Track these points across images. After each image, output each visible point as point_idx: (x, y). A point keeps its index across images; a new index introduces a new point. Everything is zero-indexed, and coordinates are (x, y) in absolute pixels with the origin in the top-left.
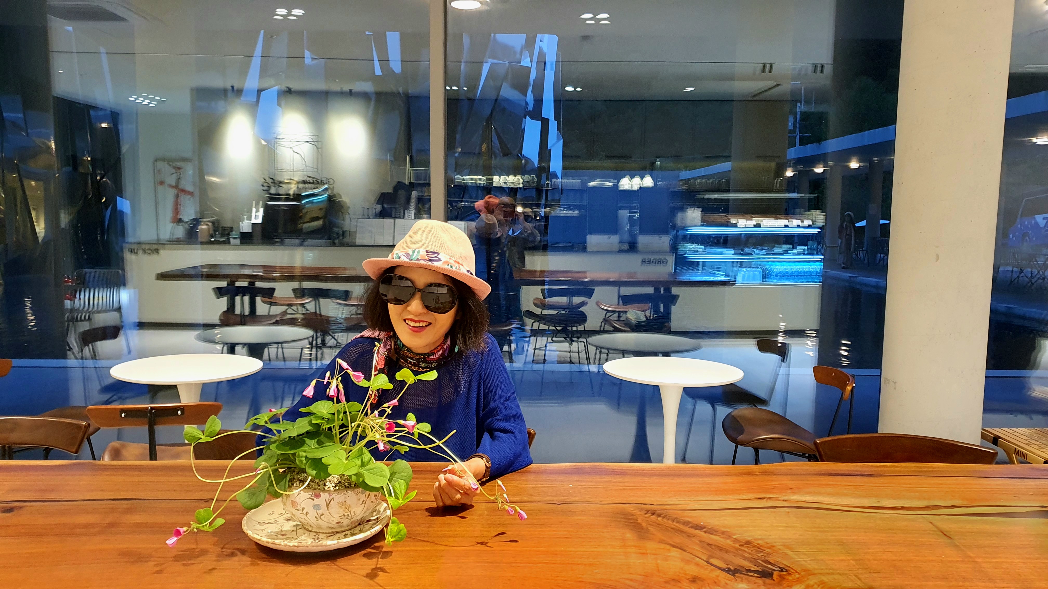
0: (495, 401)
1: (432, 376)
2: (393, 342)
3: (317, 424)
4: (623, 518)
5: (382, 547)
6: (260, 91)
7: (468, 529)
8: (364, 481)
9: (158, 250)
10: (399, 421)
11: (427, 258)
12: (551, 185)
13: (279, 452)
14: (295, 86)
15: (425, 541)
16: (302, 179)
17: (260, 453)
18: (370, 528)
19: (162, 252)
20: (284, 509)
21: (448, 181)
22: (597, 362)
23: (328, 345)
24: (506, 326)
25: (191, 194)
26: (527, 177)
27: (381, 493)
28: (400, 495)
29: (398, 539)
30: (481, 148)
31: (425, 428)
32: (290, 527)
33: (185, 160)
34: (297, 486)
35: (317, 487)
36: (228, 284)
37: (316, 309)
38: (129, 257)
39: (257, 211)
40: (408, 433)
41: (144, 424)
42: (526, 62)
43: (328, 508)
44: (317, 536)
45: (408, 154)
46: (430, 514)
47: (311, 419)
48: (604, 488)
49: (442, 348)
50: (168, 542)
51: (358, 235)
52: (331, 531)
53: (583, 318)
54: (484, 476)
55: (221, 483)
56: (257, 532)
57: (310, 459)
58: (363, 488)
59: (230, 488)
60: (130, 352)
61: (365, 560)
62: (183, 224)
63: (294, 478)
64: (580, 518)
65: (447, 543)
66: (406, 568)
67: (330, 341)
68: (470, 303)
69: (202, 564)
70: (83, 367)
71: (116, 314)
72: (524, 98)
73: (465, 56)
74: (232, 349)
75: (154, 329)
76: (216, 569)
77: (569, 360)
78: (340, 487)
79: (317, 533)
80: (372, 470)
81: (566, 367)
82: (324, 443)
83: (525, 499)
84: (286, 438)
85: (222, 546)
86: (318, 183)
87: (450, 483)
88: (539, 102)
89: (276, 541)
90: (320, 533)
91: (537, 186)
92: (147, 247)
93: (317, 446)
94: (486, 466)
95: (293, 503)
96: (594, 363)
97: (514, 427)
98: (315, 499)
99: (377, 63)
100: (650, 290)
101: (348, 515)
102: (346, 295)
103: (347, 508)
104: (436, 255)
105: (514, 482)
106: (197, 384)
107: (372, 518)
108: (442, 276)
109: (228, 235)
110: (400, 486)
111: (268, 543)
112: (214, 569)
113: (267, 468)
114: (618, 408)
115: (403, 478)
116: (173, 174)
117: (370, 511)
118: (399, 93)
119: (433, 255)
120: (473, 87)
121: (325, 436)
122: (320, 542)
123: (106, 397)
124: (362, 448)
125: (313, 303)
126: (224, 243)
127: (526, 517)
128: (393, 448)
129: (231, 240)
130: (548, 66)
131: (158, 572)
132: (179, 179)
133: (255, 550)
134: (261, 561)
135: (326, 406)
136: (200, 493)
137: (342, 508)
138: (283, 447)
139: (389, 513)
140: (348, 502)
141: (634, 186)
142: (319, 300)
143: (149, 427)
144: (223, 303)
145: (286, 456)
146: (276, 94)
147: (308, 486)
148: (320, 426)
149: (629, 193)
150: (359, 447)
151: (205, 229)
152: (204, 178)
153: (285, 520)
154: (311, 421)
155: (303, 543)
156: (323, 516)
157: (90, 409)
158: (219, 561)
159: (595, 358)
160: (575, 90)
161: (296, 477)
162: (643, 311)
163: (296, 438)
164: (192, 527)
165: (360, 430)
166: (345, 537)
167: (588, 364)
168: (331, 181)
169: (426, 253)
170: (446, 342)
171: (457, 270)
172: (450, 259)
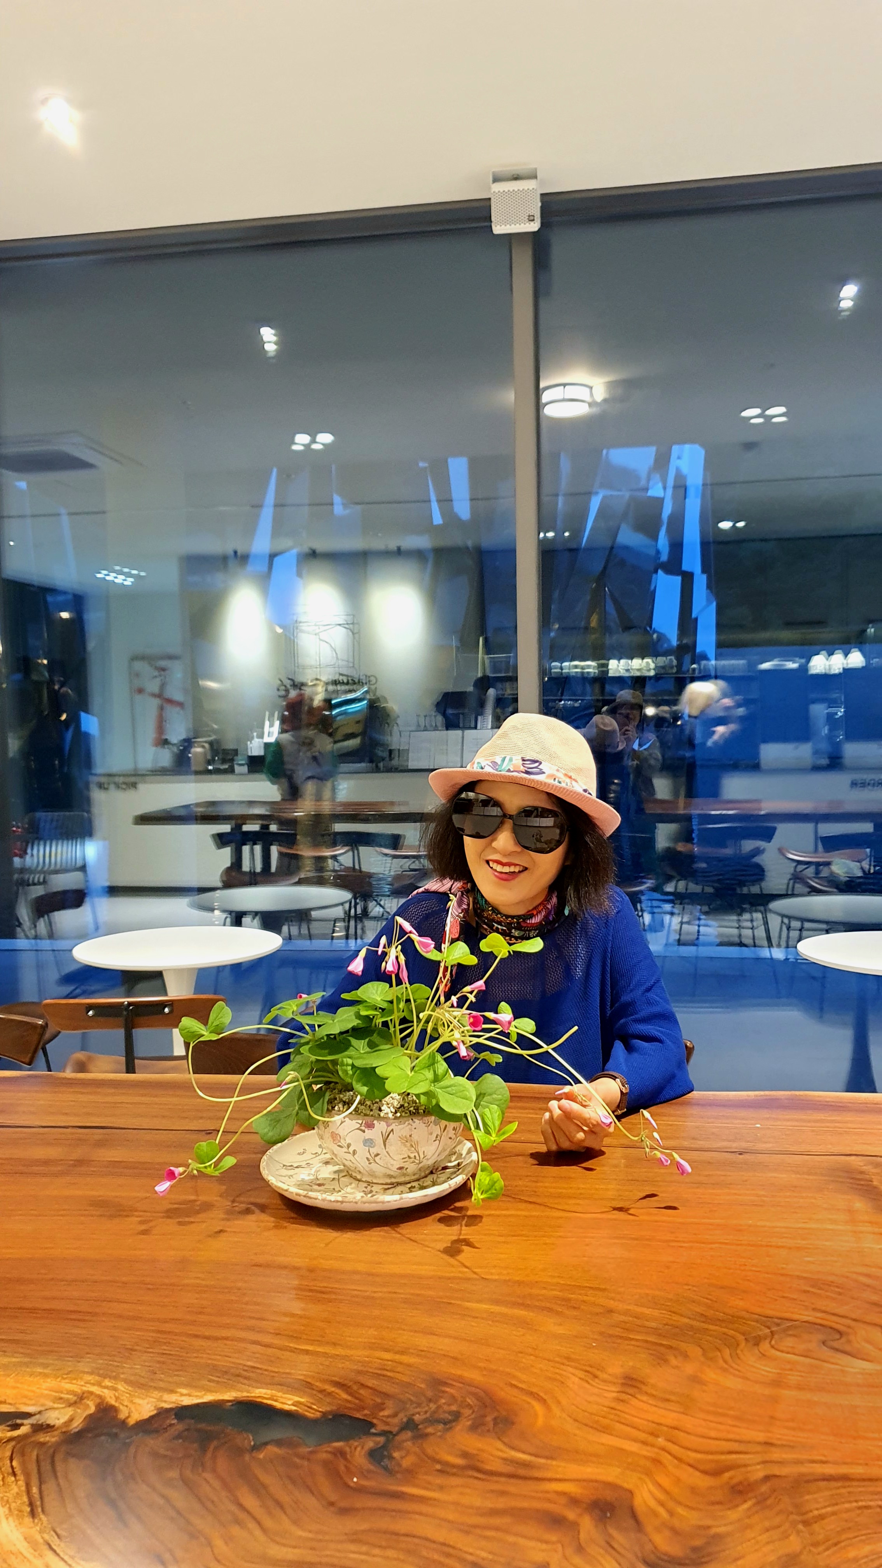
0: (631, 991)
2: (471, 899)
3: (367, 1017)
4: (848, 1178)
5: (467, 1209)
6: (272, 556)
7: (597, 1186)
8: (438, 1105)
9: (136, 783)
10: (487, 1014)
11: (522, 769)
12: (700, 669)
13: (313, 1058)
14: (321, 545)
15: (530, 1202)
16: (332, 677)
17: (284, 1060)
18: (448, 1178)
19: (141, 786)
20: (320, 1146)
21: (543, 672)
22: (783, 944)
23: (372, 914)
25: (180, 705)
26: (662, 660)
27: (463, 1125)
28: (493, 1128)
29: (492, 1196)
30: (589, 623)
31: (527, 1026)
32: (330, 1173)
33: (171, 657)
34: (339, 1111)
35: (368, 1112)
36: (232, 829)
37: (354, 865)
38: (98, 796)
40: (501, 1033)
41: (119, 1027)
42: (656, 491)
43: (385, 1145)
44: (369, 1187)
45: (482, 634)
46: (537, 1163)
47: (359, 1009)
48: (813, 1131)
49: (545, 907)
50: (157, 1188)
51: (410, 755)
52: (389, 1181)
53: (759, 873)
54: (618, 1107)
55: (231, 1102)
56: (283, 1179)
57: (359, 1068)
58: (436, 1116)
59: (242, 1113)
60: (97, 928)
61: (442, 1227)
62: (171, 746)
63: (335, 1099)
64: (776, 1175)
65: (566, 1207)
66: (504, 1242)
67: (375, 910)
68: (588, 839)
69: (205, 1224)
70: (36, 950)
71: (79, 875)
72: (654, 543)
73: (564, 485)
74: (237, 919)
75: (129, 896)
76: (226, 1231)
77: (737, 940)
78: (403, 1114)
79: (369, 1183)
80: (450, 1089)
81: (733, 952)
82: (378, 1046)
83: (686, 1144)
84: (323, 1038)
85: (232, 1199)
86: (354, 683)
87: (567, 1115)
88: (677, 547)
89: (311, 1194)
90: (372, 1183)
91: (677, 673)
92: (121, 780)
93: (368, 1049)
94: (621, 1092)
95: (335, 1136)
96: (779, 946)
97: (662, 1032)
98: (366, 1130)
99: (435, 506)
100: (867, 827)
101: (415, 1156)
102: (395, 842)
103: (414, 1146)
104: (537, 764)
105: (665, 1118)
106: (190, 970)
107: (449, 1164)
108: (545, 796)
109: (232, 760)
110: (492, 1114)
111: (299, 1195)
112: (221, 1231)
113: (298, 1081)
114: (821, 1017)
115: (496, 1103)
116: (156, 677)
117: (447, 1153)
118: (467, 548)
119: (532, 764)
120: (577, 533)
121: (379, 1034)
122: (375, 1197)
123: (68, 989)
124: (434, 1054)
125: (350, 853)
126: (225, 772)
127: (690, 1170)
128: (478, 1056)
129: (236, 767)
130: (691, 492)
131: (145, 1232)
132: (163, 686)
133: (280, 1207)
134: (289, 1222)
135: (380, 989)
136: (200, 1121)
137: (405, 1146)
138: (318, 1051)
139: (474, 1156)
140: (415, 1137)
141: (834, 667)
142: (358, 850)
143: (126, 1031)
144: (225, 856)
145: (324, 1065)
146: (294, 561)
147: (356, 1110)
148: (371, 1020)
149: (826, 679)
150: (429, 1051)
151: (200, 753)
152: (199, 684)
153: (320, 1162)
154: (359, 1012)
155: (350, 1197)
156: (379, 1157)
157: (47, 1005)
158: (228, 1220)
159: (780, 937)
160: (734, 525)
161: (337, 1097)
162: (859, 862)
163: (338, 1039)
164: (191, 1167)
165: (430, 1026)
166: (411, 1192)
167: (769, 947)
168: (373, 680)
169: (521, 762)
170: (551, 899)
171: (568, 787)
172: (558, 770)
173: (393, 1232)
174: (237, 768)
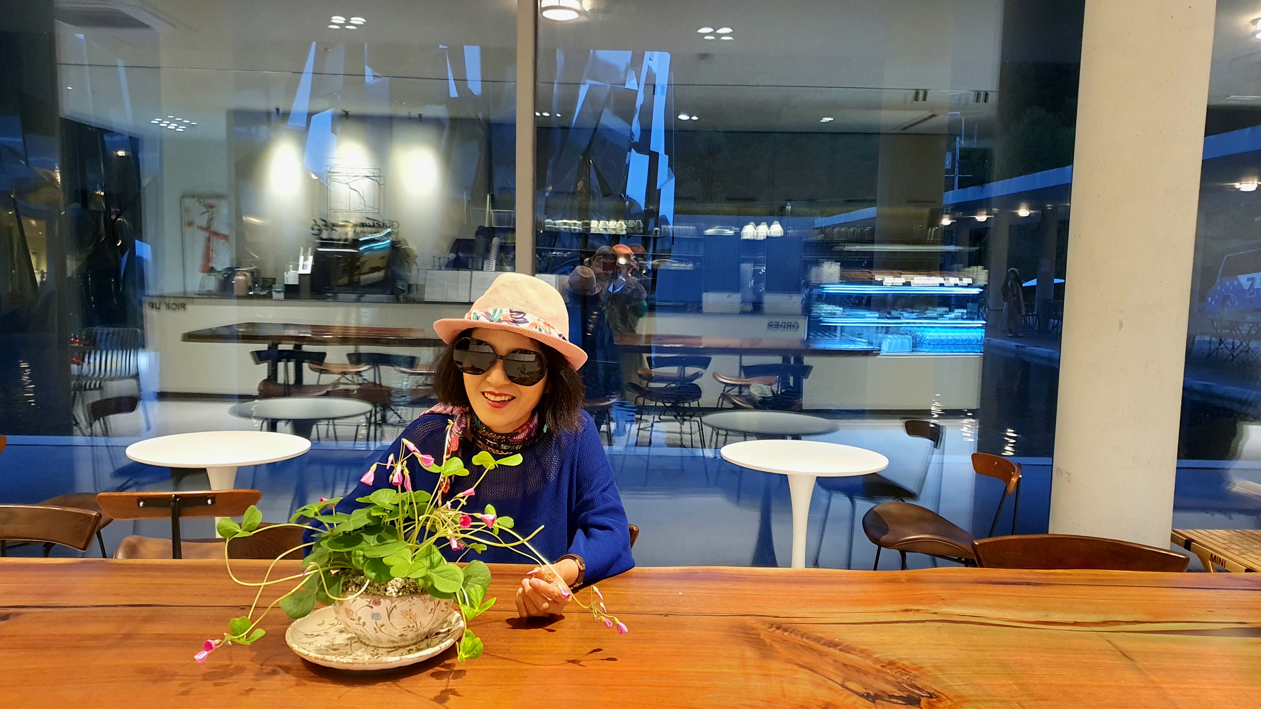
0: (591, 491)
1: (516, 460)
2: (469, 420)
3: (377, 517)
4: (742, 633)
5: (454, 665)
6: (310, 115)
7: (557, 644)
8: (433, 586)
9: (185, 305)
10: (475, 514)
11: (510, 319)
12: (661, 232)
13: (331, 550)
14: (353, 109)
15: (505, 658)
16: (360, 221)
17: (308, 551)
18: (440, 642)
19: (189, 307)
20: (336, 619)
21: (537, 225)
22: (713, 445)
23: (389, 422)
24: (604, 401)
25: (226, 237)
26: (631, 223)
27: (453, 600)
28: (476, 603)
29: (473, 655)
30: (576, 187)
31: (507, 523)
32: (344, 640)
33: (219, 197)
34: (352, 591)
35: (376, 592)
36: (269, 348)
37: (375, 381)
38: (149, 313)
39: (306, 259)
40: (487, 528)
41: (166, 515)
42: (631, 84)
43: (389, 618)
44: (376, 650)
45: (489, 193)
46: (512, 627)
47: (370, 511)
48: (720, 597)
49: (528, 427)
50: (196, 657)
51: (427, 289)
52: (392, 645)
53: (696, 392)
54: (577, 581)
55: (261, 586)
56: (304, 646)
57: (368, 558)
58: (431, 594)
59: (272, 593)
60: (148, 428)
61: (433, 680)
62: (216, 273)
63: (349, 582)
64: (691, 632)
65: (532, 662)
66: (482, 691)
67: (392, 417)
68: (562, 374)
69: (237, 684)
70: (92, 446)
71: (133, 382)
72: (629, 127)
73: (559, 76)
74: (273, 426)
75: (176, 400)
76: (254, 689)
77: (679, 442)
78: (405, 593)
79: (375, 647)
80: (443, 573)
81: (676, 452)
82: (385, 540)
83: (626, 608)
84: (340, 534)
85: (261, 662)
86: (380, 226)
87: (536, 589)
88: (646, 132)
89: (327, 657)
90: (379, 647)
91: (643, 233)
92: (172, 301)
93: (377, 543)
94: (579, 569)
95: (348, 612)
96: (710, 447)
97: (613, 523)
98: (374, 606)
99: (452, 83)
100: (777, 360)
101: (413, 626)
102: (412, 362)
103: (412, 618)
104: (522, 315)
105: (611, 589)
106: (230, 468)
107: (442, 631)
108: (528, 341)
109: (270, 287)
110: (476, 591)
111: (317, 659)
112: (251, 690)
113: (317, 569)
114: (738, 502)
115: (480, 583)
116: (204, 213)
117: (440, 621)
118: (478, 120)
119: (518, 315)
120: (568, 113)
121: (386, 531)
122: (380, 658)
123: (119, 482)
124: (431, 546)
125: (372, 370)
126: (264, 297)
127: (626, 630)
129: (274, 293)
130: (658, 90)
131: (184, 693)
132: (210, 220)
133: (301, 668)
134: (308, 680)
135: (388, 495)
136: (236, 598)
137: (406, 618)
138: (336, 544)
139: (462, 624)
140: (414, 611)
141: (760, 234)
142: (379, 368)
143: (173, 518)
144: (263, 370)
145: (340, 555)
146: (330, 118)
147: (366, 590)
148: (381, 519)
149: (753, 243)
150: (427, 545)
151: (242, 279)
152: (242, 219)
153: (337, 631)
154: (370, 513)
155: (360, 659)
156: (384, 627)
157: (101, 497)
158: (257, 680)
159: (711, 441)
160: (690, 119)
161: (351, 580)
162: (769, 385)
163: (352, 534)
164: (226, 639)
165: (429, 524)
166: (409, 653)
167: (702, 448)
168: (396, 225)
169: (510, 313)
170: (533, 420)
171: (547, 334)
172: (539, 320)
173: (394, 685)
174: (275, 295)
